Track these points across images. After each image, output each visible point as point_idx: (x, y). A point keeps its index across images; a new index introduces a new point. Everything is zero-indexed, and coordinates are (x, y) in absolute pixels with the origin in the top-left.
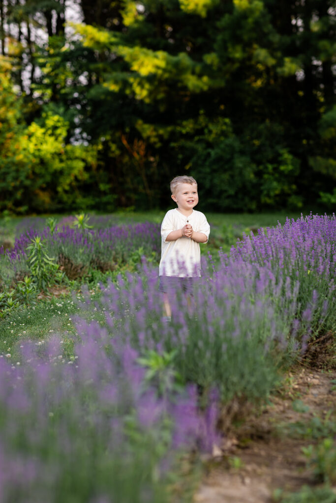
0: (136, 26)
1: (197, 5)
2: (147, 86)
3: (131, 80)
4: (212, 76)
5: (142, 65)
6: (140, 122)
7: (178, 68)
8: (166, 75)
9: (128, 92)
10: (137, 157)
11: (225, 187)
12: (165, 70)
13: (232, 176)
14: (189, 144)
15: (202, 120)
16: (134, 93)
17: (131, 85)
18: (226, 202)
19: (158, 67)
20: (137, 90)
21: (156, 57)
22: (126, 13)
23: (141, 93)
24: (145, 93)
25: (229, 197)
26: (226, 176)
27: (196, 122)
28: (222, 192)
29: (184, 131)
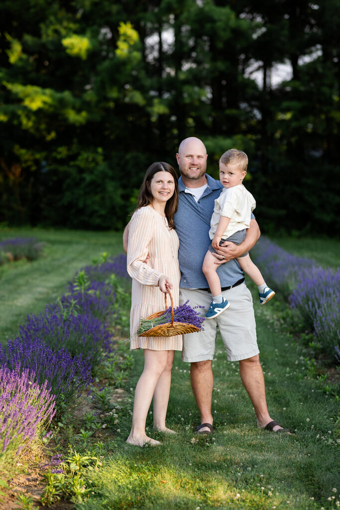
0: (20, 64)
1: (80, 49)
2: (33, 118)
3: (20, 112)
4: (89, 111)
5: (32, 100)
6: (17, 147)
7: (62, 103)
8: (51, 110)
9: (15, 122)
10: (12, 178)
11: (96, 208)
12: (51, 106)
13: (103, 199)
14: (62, 169)
15: (75, 148)
16: (20, 124)
17: (18, 117)
18: (97, 221)
19: (45, 103)
20: (24, 121)
21: (44, 94)
22: (12, 53)
23: (27, 124)
24: (30, 124)
25: (101, 216)
26: (97, 198)
27: (69, 150)
28: (94, 212)
29: (59, 156)
